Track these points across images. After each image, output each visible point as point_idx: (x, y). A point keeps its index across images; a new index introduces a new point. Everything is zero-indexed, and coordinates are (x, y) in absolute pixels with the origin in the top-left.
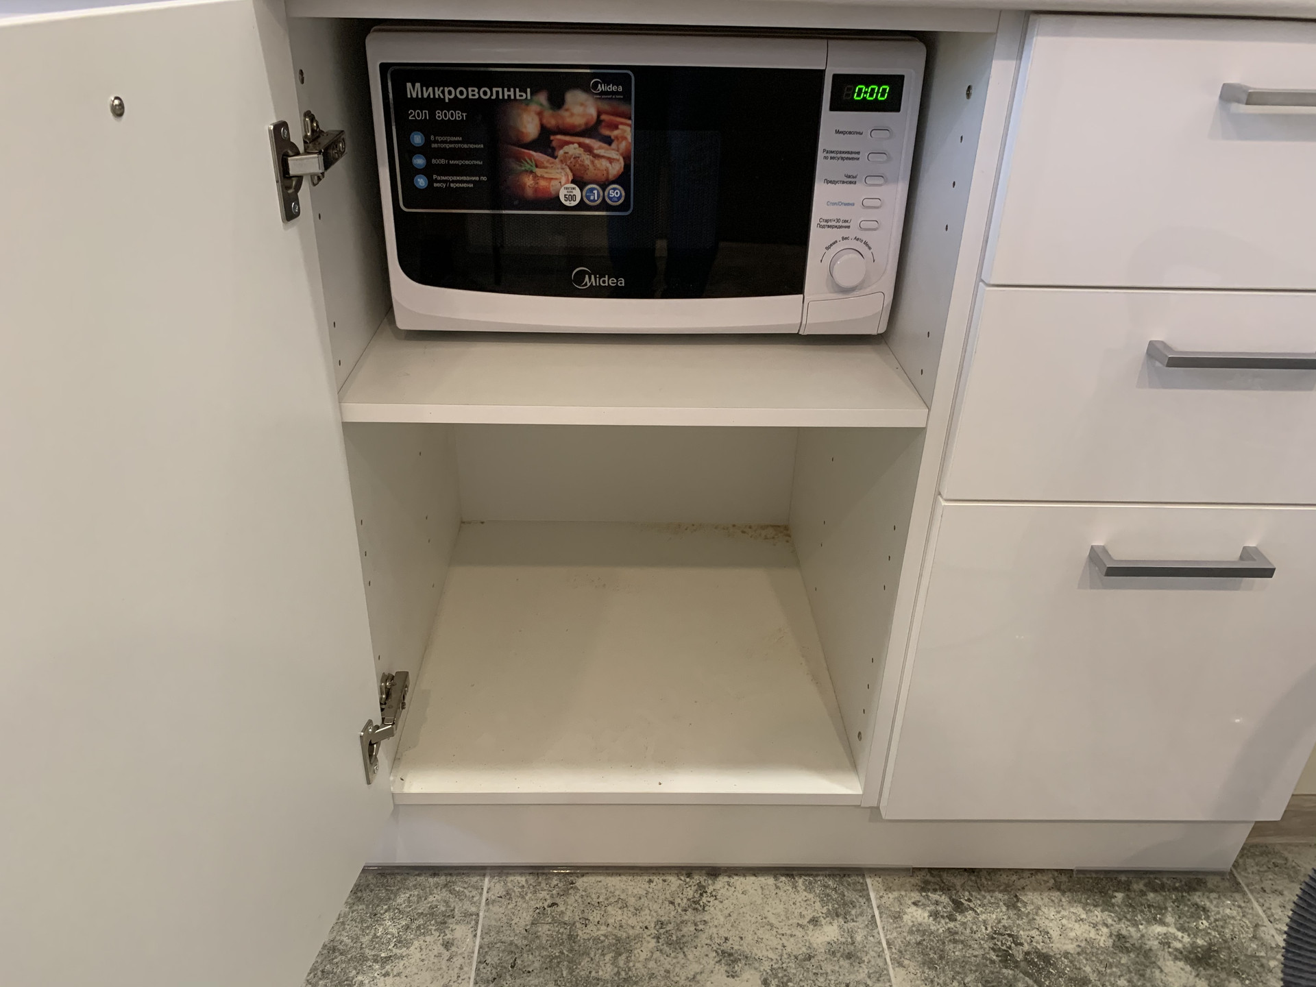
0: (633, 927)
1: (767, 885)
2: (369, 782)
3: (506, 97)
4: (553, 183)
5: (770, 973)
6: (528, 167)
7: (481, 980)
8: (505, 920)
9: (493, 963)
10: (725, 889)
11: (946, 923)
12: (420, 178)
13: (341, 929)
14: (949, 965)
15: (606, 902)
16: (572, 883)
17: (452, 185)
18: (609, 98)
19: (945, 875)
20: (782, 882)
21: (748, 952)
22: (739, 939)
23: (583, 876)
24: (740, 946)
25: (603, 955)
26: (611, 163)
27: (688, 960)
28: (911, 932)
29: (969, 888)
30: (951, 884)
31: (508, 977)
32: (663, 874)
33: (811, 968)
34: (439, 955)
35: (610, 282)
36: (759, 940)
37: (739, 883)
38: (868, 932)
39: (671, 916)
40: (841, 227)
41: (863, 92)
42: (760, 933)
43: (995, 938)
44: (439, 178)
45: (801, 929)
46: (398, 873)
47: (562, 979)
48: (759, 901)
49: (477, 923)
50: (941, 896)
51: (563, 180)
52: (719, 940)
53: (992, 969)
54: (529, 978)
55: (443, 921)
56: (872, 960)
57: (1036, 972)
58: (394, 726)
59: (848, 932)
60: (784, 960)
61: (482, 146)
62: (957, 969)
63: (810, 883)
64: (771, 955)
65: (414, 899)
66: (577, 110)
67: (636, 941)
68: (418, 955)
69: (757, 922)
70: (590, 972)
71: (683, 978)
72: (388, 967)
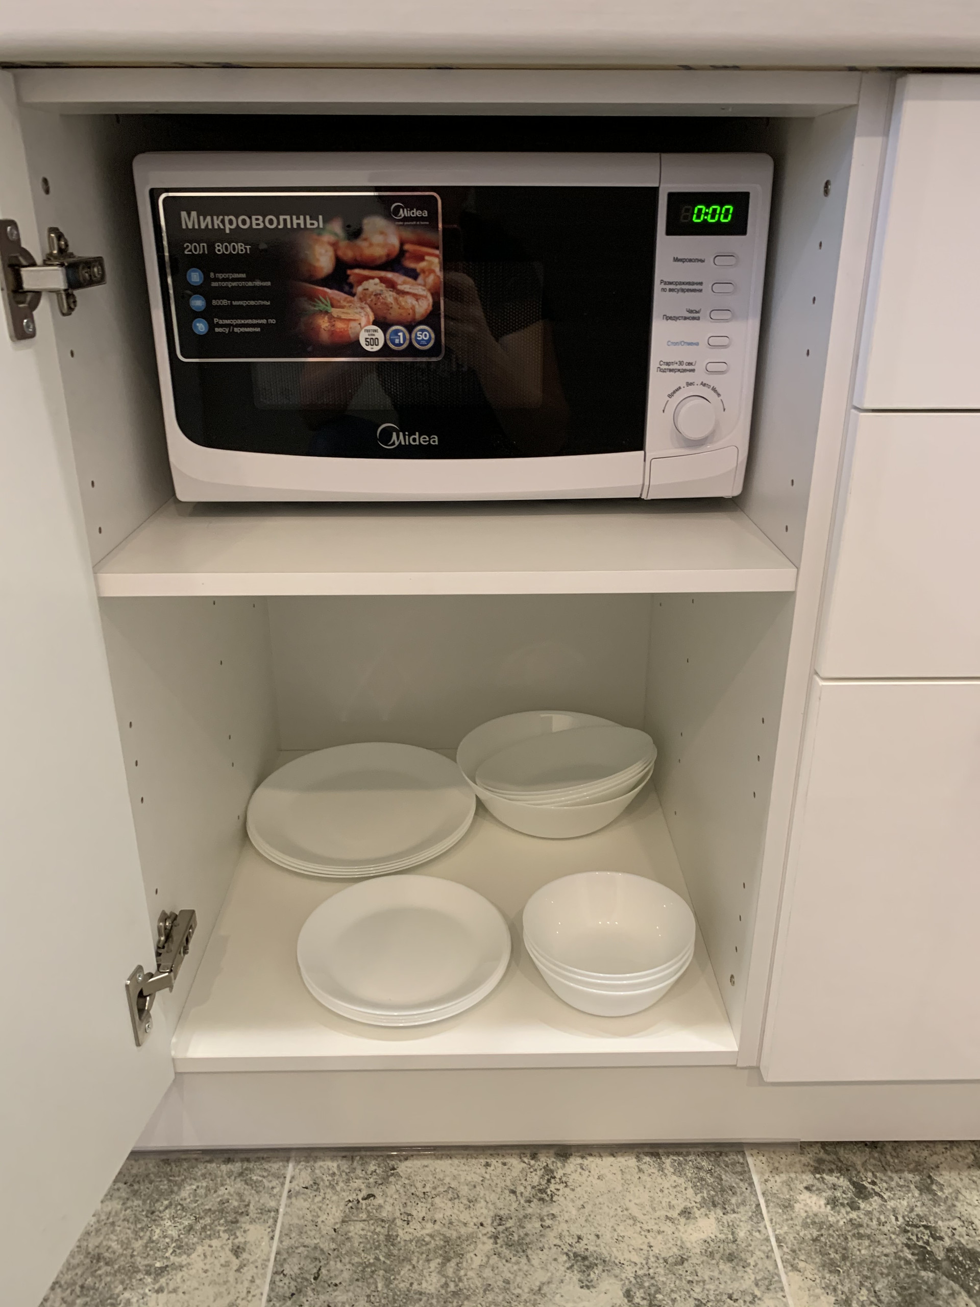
0: (465, 1224)
1: (628, 1167)
2: (138, 1044)
3: (295, 226)
4: (352, 324)
5: (634, 1281)
6: (322, 307)
7: (277, 1297)
8: (309, 1217)
9: (292, 1273)
10: (578, 1173)
11: (847, 1213)
12: (199, 322)
13: (109, 1232)
14: (854, 1267)
15: (434, 1192)
16: (394, 1169)
17: (236, 330)
18: (414, 225)
19: (841, 1152)
20: (645, 1163)
21: (607, 1255)
22: (595, 1238)
23: (406, 1159)
24: (597, 1246)
25: (428, 1261)
26: (417, 300)
27: (533, 1266)
28: (805, 1225)
29: (871, 1167)
30: (849, 1163)
31: (310, 1293)
32: (503, 1156)
33: (684, 1274)
34: (227, 1265)
35: (422, 440)
36: (620, 1238)
37: (593, 1165)
38: (752, 1226)
39: (512, 1209)
40: (685, 371)
41: (703, 214)
42: (620, 1229)
43: (908, 1231)
44: (221, 322)
45: (670, 1224)
46: (185, 1159)
47: (376, 1294)
48: (619, 1188)
49: (276, 1221)
50: (838, 1178)
51: (363, 321)
52: (571, 1238)
53: (908, 1272)
54: (336, 1293)
55: (234, 1220)
56: (759, 1262)
57: (963, 1273)
58: (172, 974)
59: (729, 1226)
60: (651, 1264)
61: (269, 284)
62: (865, 1273)
63: (680, 1164)
64: (635, 1258)
65: (202, 1191)
66: (377, 239)
67: (469, 1242)
68: (201, 1264)
69: (616, 1215)
70: (411, 1284)
71: (526, 1290)
72: (163, 1281)
